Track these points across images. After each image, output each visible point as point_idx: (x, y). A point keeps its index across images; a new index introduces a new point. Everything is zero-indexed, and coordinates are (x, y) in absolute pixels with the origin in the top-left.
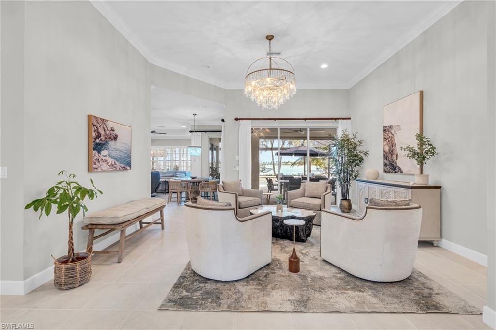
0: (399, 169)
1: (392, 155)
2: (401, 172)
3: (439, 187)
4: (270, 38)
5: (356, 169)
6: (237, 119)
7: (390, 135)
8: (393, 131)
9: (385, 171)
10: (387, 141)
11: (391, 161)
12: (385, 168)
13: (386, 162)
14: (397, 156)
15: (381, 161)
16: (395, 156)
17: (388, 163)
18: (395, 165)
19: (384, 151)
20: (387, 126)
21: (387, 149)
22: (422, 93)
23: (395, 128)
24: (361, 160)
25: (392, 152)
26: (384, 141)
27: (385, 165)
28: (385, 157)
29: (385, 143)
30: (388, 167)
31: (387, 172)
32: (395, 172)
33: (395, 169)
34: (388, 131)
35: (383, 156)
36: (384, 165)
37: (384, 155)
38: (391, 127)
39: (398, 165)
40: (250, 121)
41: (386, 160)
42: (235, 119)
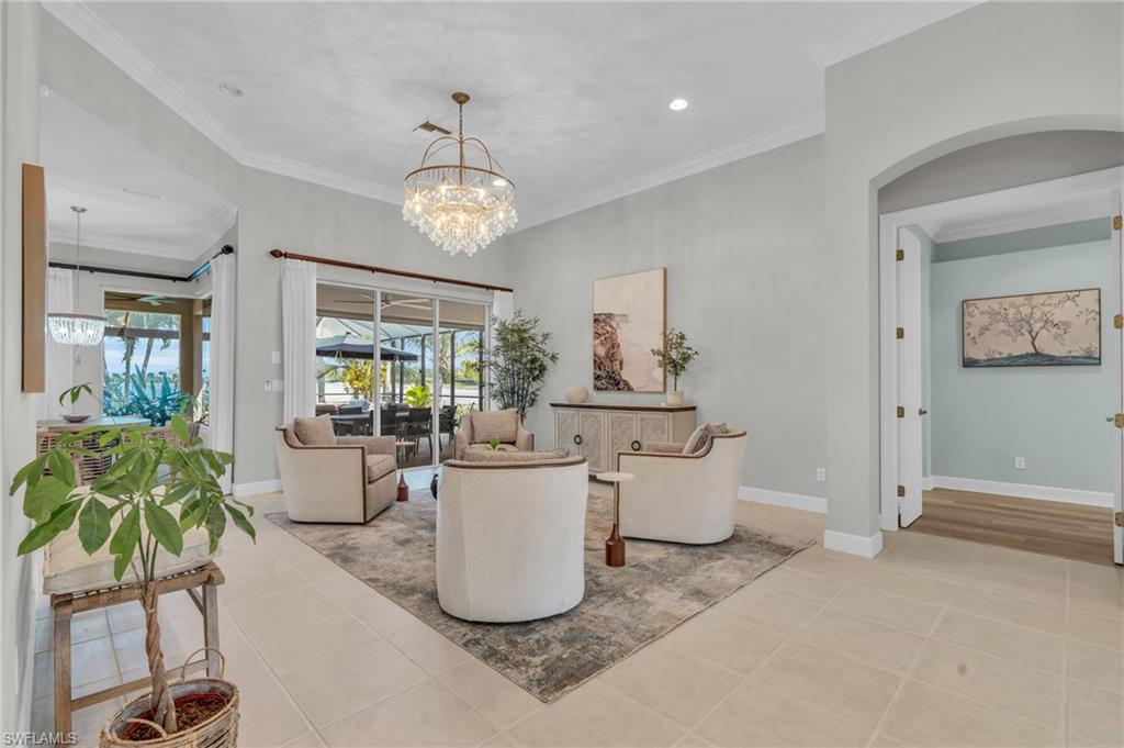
0: (626, 383)
1: (612, 362)
2: (630, 389)
3: (694, 408)
4: (461, 98)
5: (535, 385)
6: (276, 254)
7: (609, 329)
8: (613, 324)
9: (597, 388)
10: (603, 338)
11: (610, 371)
12: (598, 383)
13: (598, 372)
14: (621, 363)
15: (589, 370)
16: (618, 363)
17: (603, 374)
18: (617, 377)
19: (595, 355)
20: (601, 314)
21: (602, 351)
22: (665, 270)
23: (618, 319)
24: (542, 369)
25: (611, 357)
26: (596, 338)
27: (597, 378)
28: (598, 364)
29: (597, 341)
30: (603, 381)
31: (602, 389)
32: (619, 389)
33: (618, 384)
34: (605, 321)
35: (593, 363)
36: (595, 379)
37: (595, 361)
38: (610, 316)
39: (623, 378)
40: (315, 264)
41: (600, 368)
42: (272, 253)
